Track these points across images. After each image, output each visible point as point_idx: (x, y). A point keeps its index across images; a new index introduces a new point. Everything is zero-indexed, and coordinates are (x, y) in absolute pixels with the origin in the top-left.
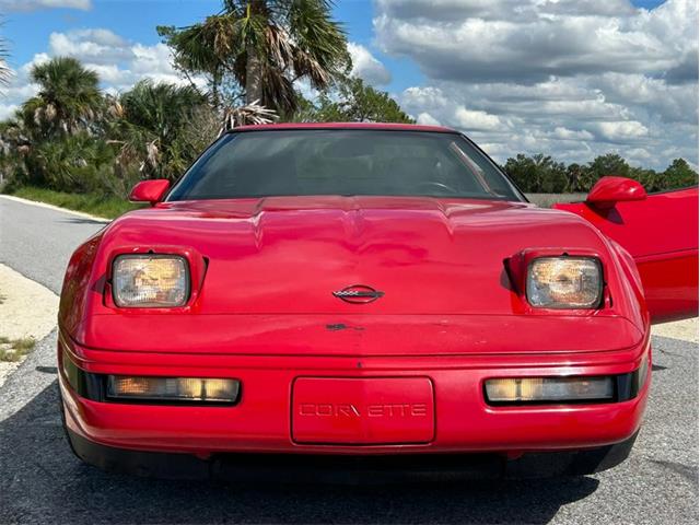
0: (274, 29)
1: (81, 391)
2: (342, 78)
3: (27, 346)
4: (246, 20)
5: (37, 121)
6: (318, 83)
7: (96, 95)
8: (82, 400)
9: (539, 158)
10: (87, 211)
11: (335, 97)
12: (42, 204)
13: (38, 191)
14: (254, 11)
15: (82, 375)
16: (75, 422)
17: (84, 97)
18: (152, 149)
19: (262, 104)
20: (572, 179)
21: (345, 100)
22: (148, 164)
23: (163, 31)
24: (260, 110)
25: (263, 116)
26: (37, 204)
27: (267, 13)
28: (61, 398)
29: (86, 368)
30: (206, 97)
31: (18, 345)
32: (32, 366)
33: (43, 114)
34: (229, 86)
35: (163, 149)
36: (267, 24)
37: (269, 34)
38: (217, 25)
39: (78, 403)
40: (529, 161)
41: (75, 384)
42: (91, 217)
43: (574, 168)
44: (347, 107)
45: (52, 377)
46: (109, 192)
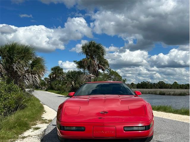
0: (94, 61)
1: (60, 129)
2: (107, 69)
3: (50, 121)
4: (90, 60)
5: (52, 77)
6: (103, 70)
7: (63, 72)
8: (60, 130)
9: (147, 82)
10: (61, 94)
11: (106, 72)
12: (53, 93)
13: (52, 91)
14: (91, 58)
15: (60, 126)
16: (59, 134)
17: (60, 73)
18: (73, 82)
19: (92, 74)
20: (154, 86)
21: (108, 73)
22: (72, 85)
23: (74, 62)
24: (92, 75)
25: (93, 76)
26: (51, 93)
27: (93, 58)
28: (57, 130)
29: (61, 125)
30: (83, 73)
31: (49, 121)
32: (51, 124)
33: (53, 76)
34: (87, 71)
35: (75, 83)
36: (93, 60)
37: (93, 61)
38: (84, 61)
39: (60, 131)
40: (145, 82)
41: (59, 128)
42: (61, 95)
43: (154, 84)
44: (108, 74)
45: (55, 126)
46: (65, 91)
